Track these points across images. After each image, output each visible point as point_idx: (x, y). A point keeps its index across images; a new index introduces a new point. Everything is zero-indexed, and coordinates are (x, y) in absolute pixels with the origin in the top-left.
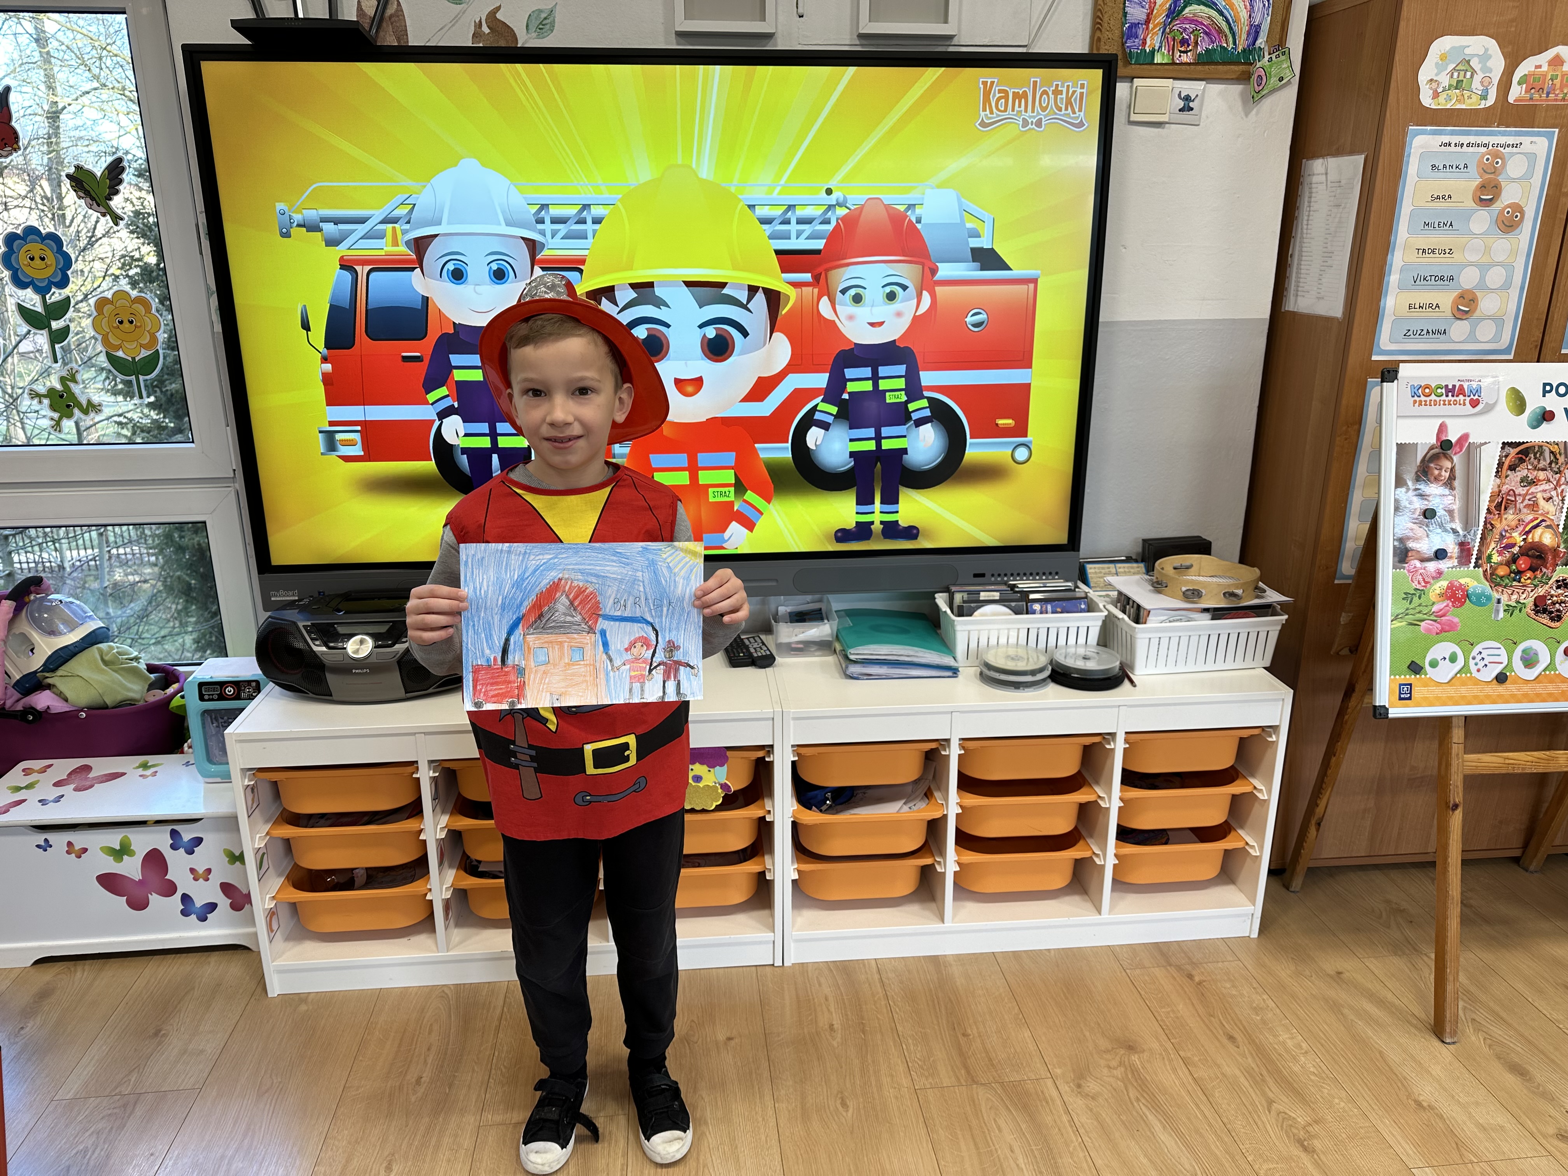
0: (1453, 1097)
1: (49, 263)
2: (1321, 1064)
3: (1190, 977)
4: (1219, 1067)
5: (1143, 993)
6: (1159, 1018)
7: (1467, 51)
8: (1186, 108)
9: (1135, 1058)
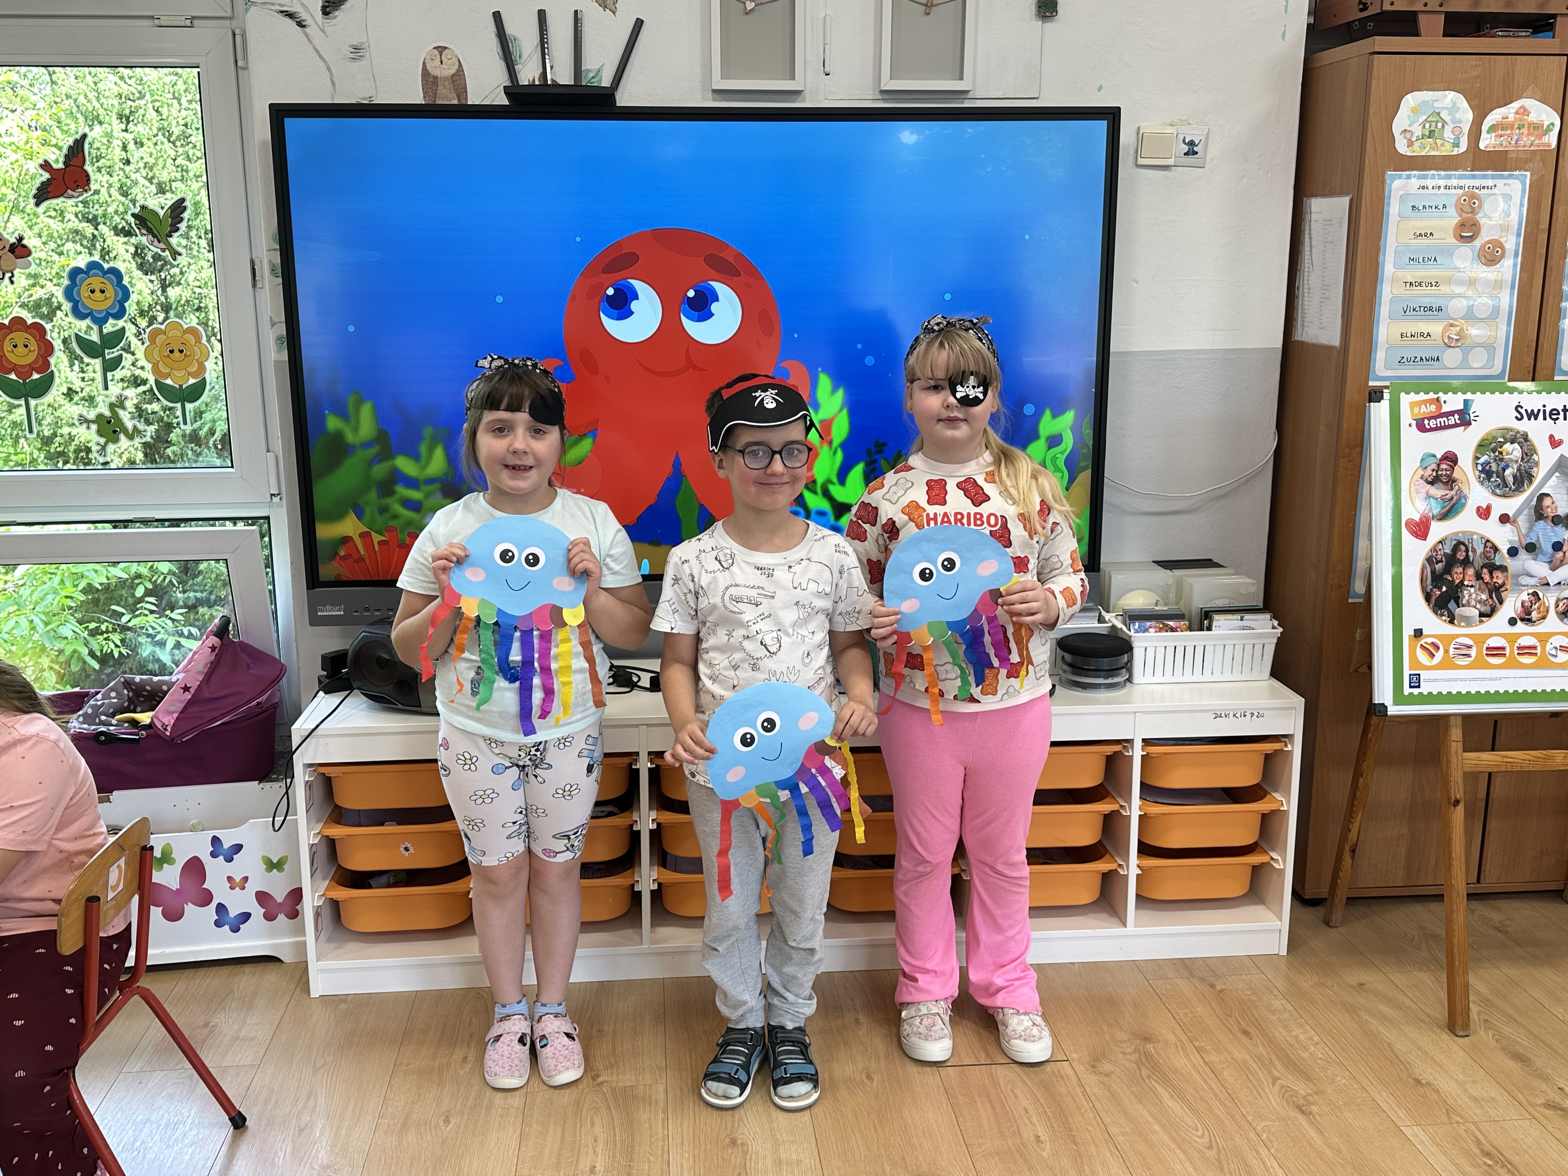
0: (1452, 1077)
1: (108, 295)
2: (1330, 1053)
3: (1212, 986)
4: (1230, 1053)
5: (1163, 998)
6: (1177, 1017)
7: (1436, 105)
8: (1191, 153)
9: (1150, 1047)
